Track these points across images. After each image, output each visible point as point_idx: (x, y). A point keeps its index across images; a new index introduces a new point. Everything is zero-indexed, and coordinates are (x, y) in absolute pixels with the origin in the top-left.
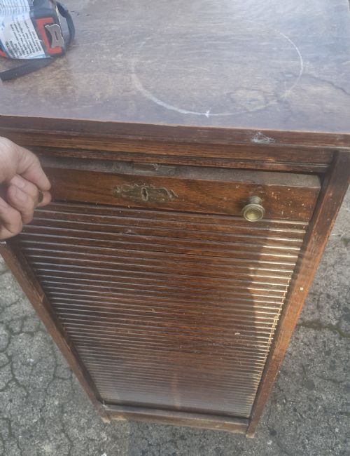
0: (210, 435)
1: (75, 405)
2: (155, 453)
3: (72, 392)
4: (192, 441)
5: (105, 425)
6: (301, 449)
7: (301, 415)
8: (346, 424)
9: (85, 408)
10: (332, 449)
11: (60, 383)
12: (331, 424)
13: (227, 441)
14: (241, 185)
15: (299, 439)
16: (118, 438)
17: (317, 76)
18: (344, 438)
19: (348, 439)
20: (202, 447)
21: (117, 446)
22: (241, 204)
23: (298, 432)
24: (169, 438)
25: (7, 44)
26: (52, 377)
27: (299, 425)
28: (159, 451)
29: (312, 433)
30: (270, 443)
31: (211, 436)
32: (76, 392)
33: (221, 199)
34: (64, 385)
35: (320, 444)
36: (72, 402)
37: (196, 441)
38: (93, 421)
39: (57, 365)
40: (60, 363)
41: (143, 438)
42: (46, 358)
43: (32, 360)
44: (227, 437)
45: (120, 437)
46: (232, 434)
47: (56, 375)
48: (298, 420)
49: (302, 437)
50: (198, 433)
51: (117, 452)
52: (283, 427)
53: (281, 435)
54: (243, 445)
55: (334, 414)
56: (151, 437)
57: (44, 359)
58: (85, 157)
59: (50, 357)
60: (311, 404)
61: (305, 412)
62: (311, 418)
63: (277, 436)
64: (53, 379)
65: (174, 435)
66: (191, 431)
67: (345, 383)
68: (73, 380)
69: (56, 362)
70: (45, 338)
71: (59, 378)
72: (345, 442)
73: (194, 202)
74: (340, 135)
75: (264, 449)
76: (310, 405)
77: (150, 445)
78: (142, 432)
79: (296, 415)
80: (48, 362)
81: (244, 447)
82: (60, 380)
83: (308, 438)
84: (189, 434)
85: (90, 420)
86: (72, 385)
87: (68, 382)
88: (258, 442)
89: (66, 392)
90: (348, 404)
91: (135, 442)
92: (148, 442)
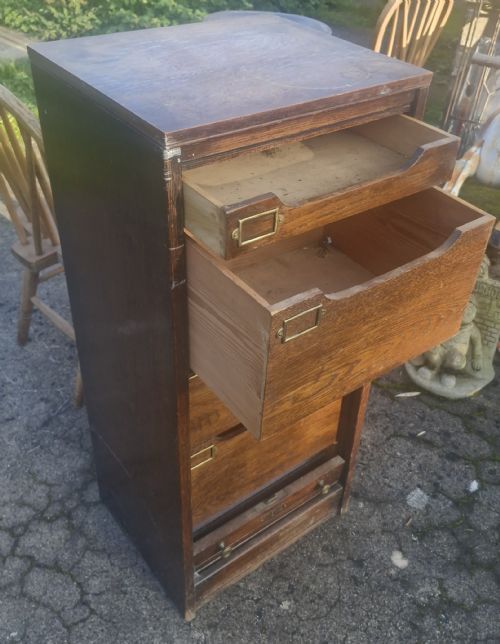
0: (306, 542)
1: (129, 635)
2: (271, 602)
3: (110, 624)
4: (295, 561)
6: (389, 489)
8: (400, 444)
9: (145, 627)
10: (410, 471)
11: (83, 627)
12: (390, 452)
13: (326, 534)
15: (379, 483)
16: (217, 624)
18: (409, 456)
20: (310, 558)
21: (224, 632)
23: (373, 478)
24: (270, 578)
26: (65, 630)
27: (369, 472)
28: (273, 597)
29: (383, 470)
30: (361, 505)
31: (308, 542)
32: (115, 620)
34: (90, 626)
35: (398, 474)
36: (121, 635)
37: (299, 558)
38: (169, 632)
39: (59, 613)
40: (58, 608)
41: (244, 601)
42: (33, 616)
43: (14, 634)
44: (322, 531)
45: (217, 621)
46: (323, 524)
47: (69, 623)
48: (364, 469)
49: (380, 480)
50: (293, 550)
51: (229, 637)
53: (363, 492)
54: (342, 526)
55: (384, 444)
56: (251, 591)
57: (31, 620)
59: (38, 611)
62: (371, 460)
63: (361, 495)
64: (69, 631)
65: (271, 571)
66: (285, 554)
68: (98, 612)
69: (52, 610)
70: (8, 596)
71: (76, 624)
72: (413, 458)
75: (362, 513)
77: (257, 601)
78: (237, 595)
80: (41, 619)
82: (81, 625)
83: (385, 477)
84: (286, 556)
85: (163, 635)
86: (102, 618)
87: (94, 618)
88: (352, 513)
89: (102, 631)
90: (386, 428)
91: (239, 612)
92: (252, 599)
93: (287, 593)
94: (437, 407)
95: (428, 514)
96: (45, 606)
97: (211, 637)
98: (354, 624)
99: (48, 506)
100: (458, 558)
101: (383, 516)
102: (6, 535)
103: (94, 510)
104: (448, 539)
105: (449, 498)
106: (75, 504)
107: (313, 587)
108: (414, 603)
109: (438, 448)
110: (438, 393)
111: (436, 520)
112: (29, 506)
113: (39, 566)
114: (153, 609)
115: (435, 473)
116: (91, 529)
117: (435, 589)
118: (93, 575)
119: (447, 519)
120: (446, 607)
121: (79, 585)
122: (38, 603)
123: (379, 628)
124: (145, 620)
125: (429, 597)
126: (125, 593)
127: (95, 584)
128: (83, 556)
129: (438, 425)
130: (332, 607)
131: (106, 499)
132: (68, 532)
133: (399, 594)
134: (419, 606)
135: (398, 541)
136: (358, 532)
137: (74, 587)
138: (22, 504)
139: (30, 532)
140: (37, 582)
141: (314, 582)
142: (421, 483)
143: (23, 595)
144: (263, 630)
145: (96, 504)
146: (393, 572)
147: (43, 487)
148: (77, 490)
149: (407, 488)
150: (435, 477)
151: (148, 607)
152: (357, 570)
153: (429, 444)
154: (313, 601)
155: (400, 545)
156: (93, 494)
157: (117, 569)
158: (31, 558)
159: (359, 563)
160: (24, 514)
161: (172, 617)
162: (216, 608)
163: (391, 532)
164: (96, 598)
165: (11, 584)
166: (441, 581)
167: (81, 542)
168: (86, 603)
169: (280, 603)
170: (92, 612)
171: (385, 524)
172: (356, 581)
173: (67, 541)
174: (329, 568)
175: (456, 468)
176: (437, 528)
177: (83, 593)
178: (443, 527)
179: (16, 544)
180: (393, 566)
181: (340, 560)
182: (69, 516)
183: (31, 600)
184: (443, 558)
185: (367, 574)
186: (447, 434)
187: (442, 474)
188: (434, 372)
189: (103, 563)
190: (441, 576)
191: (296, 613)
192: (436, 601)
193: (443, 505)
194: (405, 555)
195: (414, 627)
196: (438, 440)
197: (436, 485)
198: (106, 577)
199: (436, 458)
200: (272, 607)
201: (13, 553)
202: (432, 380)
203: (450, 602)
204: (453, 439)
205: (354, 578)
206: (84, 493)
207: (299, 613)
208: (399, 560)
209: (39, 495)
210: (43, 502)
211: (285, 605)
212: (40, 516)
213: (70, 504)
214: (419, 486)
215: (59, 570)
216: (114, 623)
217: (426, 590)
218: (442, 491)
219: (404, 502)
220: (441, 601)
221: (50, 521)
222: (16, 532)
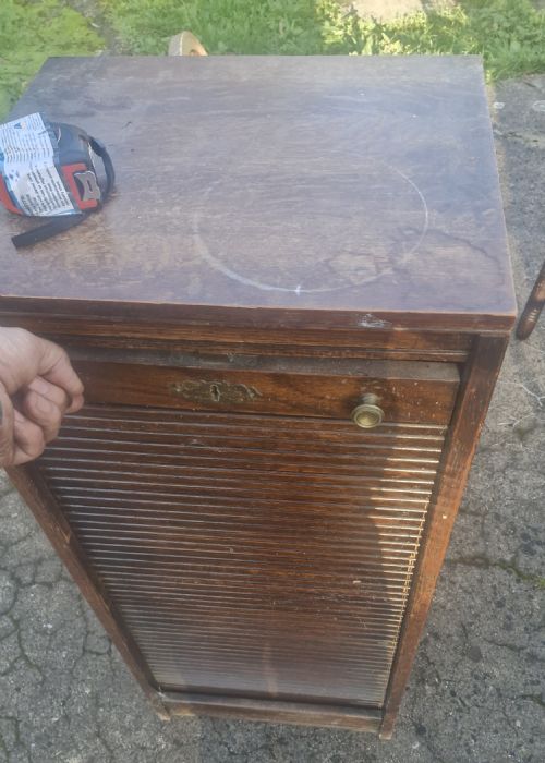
0: (324, 736)
1: (116, 694)
3: (112, 673)
4: (296, 746)
5: (163, 724)
6: (465, 754)
7: (462, 702)
8: (532, 713)
9: (132, 698)
10: (513, 754)
11: (95, 659)
12: (509, 714)
13: (350, 744)
14: (349, 379)
15: (460, 738)
16: (182, 744)
17: (447, 232)
18: (528, 736)
19: (535, 738)
20: (313, 755)
21: (181, 757)
22: (351, 404)
23: (459, 728)
24: (261, 743)
25: (22, 198)
26: (81, 651)
27: (461, 717)
29: (480, 728)
30: (416, 746)
31: (326, 738)
32: (117, 673)
33: (322, 398)
34: (98, 663)
35: (492, 746)
36: (111, 689)
37: (303, 747)
38: (143, 718)
39: (88, 632)
40: (91, 630)
41: (221, 744)
42: (71, 622)
43: (50, 626)
44: (350, 738)
45: (185, 742)
46: (358, 733)
47: (88, 648)
48: (459, 710)
49: (464, 736)
50: (305, 733)
52: (436, 720)
53: (432, 734)
54: (375, 751)
55: (513, 699)
56: (234, 741)
57: (69, 624)
58: (131, 347)
59: (77, 620)
60: (478, 683)
61: (468, 697)
62: (478, 706)
63: (427, 735)
64: (83, 654)
65: (268, 736)
66: (294, 730)
67: (528, 650)
68: (113, 655)
69: (86, 627)
70: (70, 591)
71: (91, 652)
72: (531, 741)
73: (285, 402)
74: (478, 315)
75: (408, 756)
76: (475, 686)
77: (231, 754)
78: (220, 735)
79: (453, 702)
80: (75, 628)
81: (377, 754)
82: (94, 656)
83: (473, 737)
84: (292, 735)
85: (138, 717)
86: (111, 662)
87: (105, 659)
88: (398, 746)
89: (103, 674)
90: (533, 683)
92: (229, 749)
97: (169, 752)
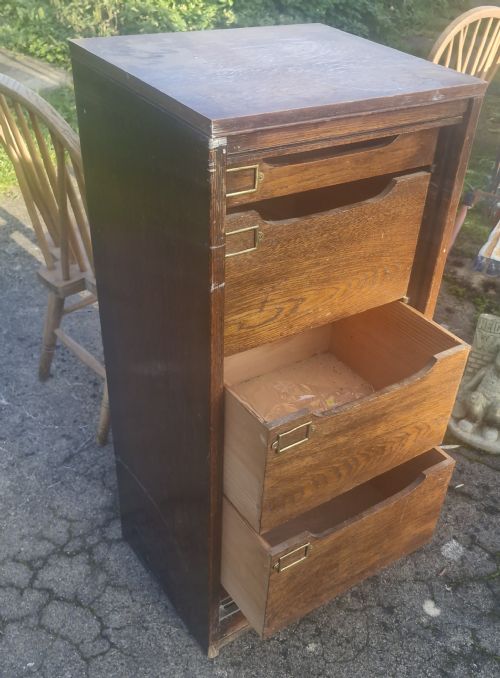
1: (149, 669)
2: (297, 644)
3: (131, 658)
9: (167, 662)
11: (102, 660)
16: (240, 663)
20: (339, 603)
21: (248, 670)
26: (84, 662)
28: (299, 639)
32: (135, 654)
34: (109, 660)
38: (191, 668)
39: (77, 646)
40: (77, 641)
42: (51, 647)
43: (30, 664)
45: (241, 660)
47: (88, 656)
57: (49, 652)
59: (56, 643)
64: (88, 663)
68: (118, 646)
69: (71, 642)
70: (26, 627)
71: (95, 657)
77: (282, 642)
80: (59, 651)
82: (100, 658)
85: (185, 671)
86: (122, 652)
87: (114, 652)
89: (122, 664)
91: (264, 651)
92: (278, 640)
93: (314, 636)
94: (477, 461)
95: (463, 565)
96: (64, 638)
97: (234, 674)
98: (382, 668)
99: (68, 542)
100: (493, 610)
101: (416, 565)
102: (24, 568)
103: (116, 547)
104: (483, 591)
105: (486, 551)
106: (96, 541)
107: (340, 631)
108: (445, 651)
109: (476, 501)
110: (478, 447)
111: (471, 572)
112: (49, 540)
113: (58, 599)
114: (176, 646)
115: (472, 526)
116: (113, 564)
117: (468, 639)
118: (113, 610)
119: (483, 570)
120: (477, 656)
121: (99, 619)
122: (56, 635)
123: (408, 673)
124: (166, 655)
125: (461, 646)
126: (147, 629)
127: (116, 619)
128: (104, 592)
129: (477, 479)
130: (360, 651)
131: (129, 537)
132: (88, 567)
133: (430, 641)
134: (450, 654)
135: (431, 590)
136: (389, 580)
137: (94, 621)
138: (41, 538)
139: (50, 565)
140: (55, 614)
141: (342, 626)
142: (456, 534)
143: (41, 626)
144: (288, 670)
145: (118, 541)
146: (424, 620)
147: (64, 522)
148: (98, 526)
149: (442, 539)
150: (471, 530)
151: (170, 643)
152: (387, 616)
153: (468, 496)
154: (340, 645)
155: (432, 593)
156: (115, 531)
157: (138, 605)
158: (49, 591)
159: (390, 610)
160: (43, 548)
161: (195, 653)
162: (241, 647)
163: (423, 581)
164: (116, 632)
165: (28, 616)
166: (473, 630)
167: (102, 578)
168: (106, 637)
169: (306, 645)
170: (112, 645)
171: (417, 573)
172: (385, 627)
173: (87, 575)
174: (358, 614)
175: (494, 521)
176: (471, 580)
177: (103, 627)
178: (478, 579)
179: (35, 577)
180: (425, 615)
181: (370, 606)
182: (90, 551)
183: (49, 632)
184: (477, 608)
185: (397, 621)
186: (487, 488)
187: (479, 526)
188: (475, 425)
189: (124, 598)
190: (474, 626)
191: (323, 655)
192: (468, 650)
193: (479, 557)
194: (437, 604)
195: (445, 674)
196: (476, 492)
197: (473, 537)
198: (128, 612)
199: (473, 511)
200: (298, 648)
201: (31, 585)
202: (473, 433)
203: (483, 652)
204: (492, 493)
205: (384, 624)
206: (107, 529)
207: (325, 655)
208: (431, 609)
209: (59, 531)
210: (63, 537)
211: (311, 647)
212: (60, 551)
213: (91, 541)
214: (454, 538)
215: (79, 604)
216: (134, 657)
217: (458, 640)
218: (479, 544)
219: (439, 553)
220: (474, 650)
221: (71, 556)
222: (35, 566)
